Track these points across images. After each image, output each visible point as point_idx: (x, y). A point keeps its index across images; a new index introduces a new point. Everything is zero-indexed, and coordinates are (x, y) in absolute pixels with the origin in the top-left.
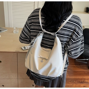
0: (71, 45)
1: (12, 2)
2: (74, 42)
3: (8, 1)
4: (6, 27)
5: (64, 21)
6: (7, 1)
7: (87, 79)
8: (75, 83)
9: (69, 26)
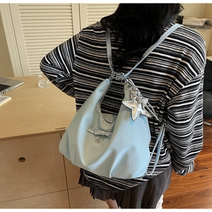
0: (176, 95)
1: (20, 5)
2: (184, 87)
3: (10, 2)
4: (16, 75)
6: (8, 2)
7: (203, 161)
9: (172, 48)
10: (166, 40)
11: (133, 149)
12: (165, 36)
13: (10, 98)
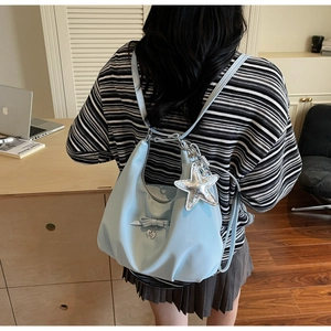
4: (57, 117)
5: (214, 84)
8: (297, 285)
10: (224, 90)
11: (199, 248)
12: (223, 84)
13: (44, 146)
